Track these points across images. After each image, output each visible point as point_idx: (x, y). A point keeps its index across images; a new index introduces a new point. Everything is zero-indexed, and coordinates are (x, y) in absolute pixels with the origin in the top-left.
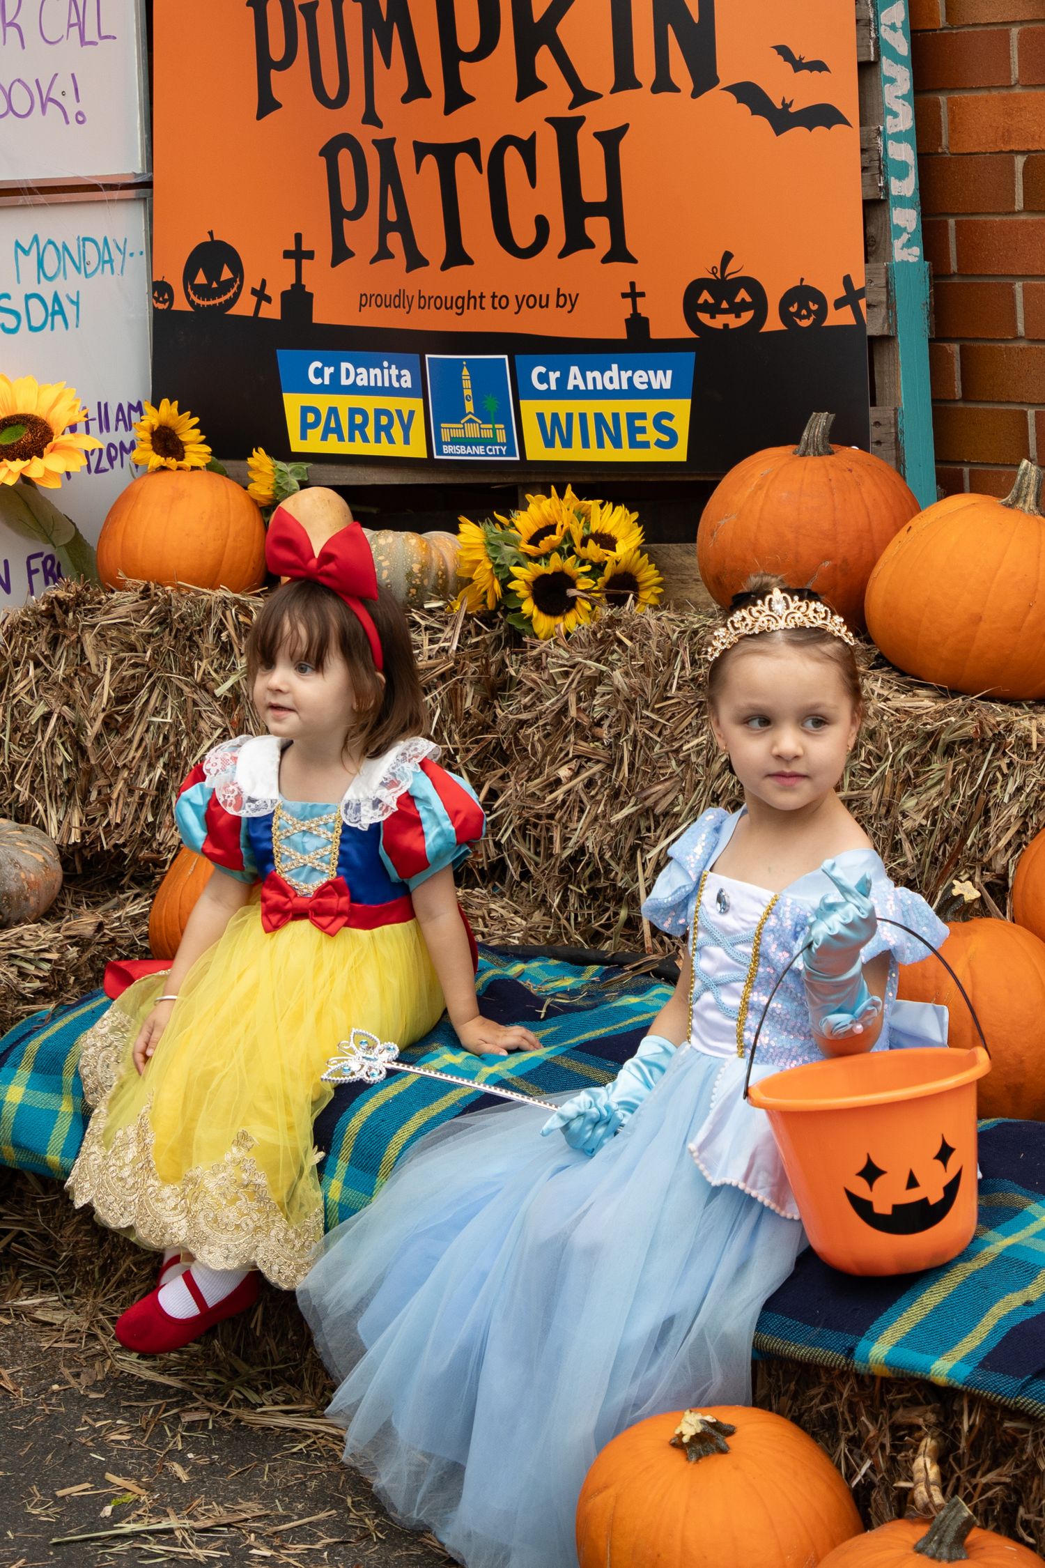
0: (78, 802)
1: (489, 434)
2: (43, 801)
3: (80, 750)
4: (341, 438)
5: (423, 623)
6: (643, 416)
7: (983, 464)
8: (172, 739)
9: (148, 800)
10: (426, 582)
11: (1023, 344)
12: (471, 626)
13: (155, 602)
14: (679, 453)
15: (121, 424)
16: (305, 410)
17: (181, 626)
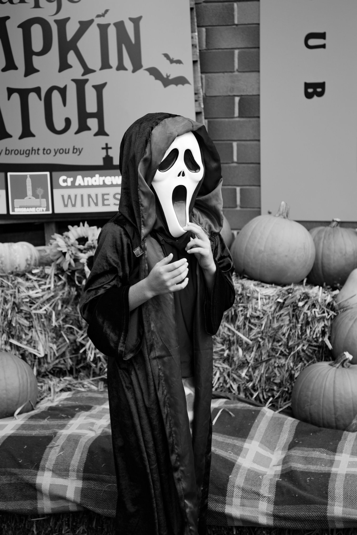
1: (38, 203)
6: (108, 194)
11: (235, 165)
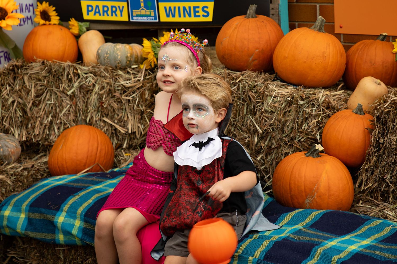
0: (25, 128)
1: (149, 13)
2: (13, 128)
3: (25, 112)
4: (100, 15)
5: (131, 72)
6: (198, 7)
7: (302, 22)
8: (54, 108)
9: (47, 127)
10: (132, 59)
12: (147, 73)
13: (47, 66)
14: (210, 19)
15: (27, 11)
16: (88, 6)
17: (55, 74)
